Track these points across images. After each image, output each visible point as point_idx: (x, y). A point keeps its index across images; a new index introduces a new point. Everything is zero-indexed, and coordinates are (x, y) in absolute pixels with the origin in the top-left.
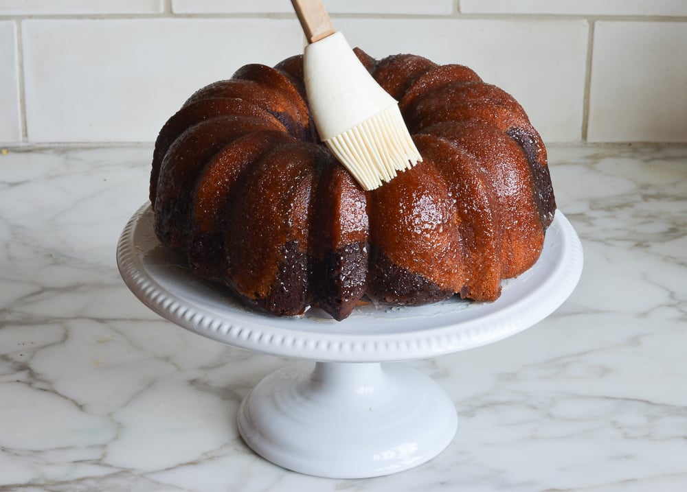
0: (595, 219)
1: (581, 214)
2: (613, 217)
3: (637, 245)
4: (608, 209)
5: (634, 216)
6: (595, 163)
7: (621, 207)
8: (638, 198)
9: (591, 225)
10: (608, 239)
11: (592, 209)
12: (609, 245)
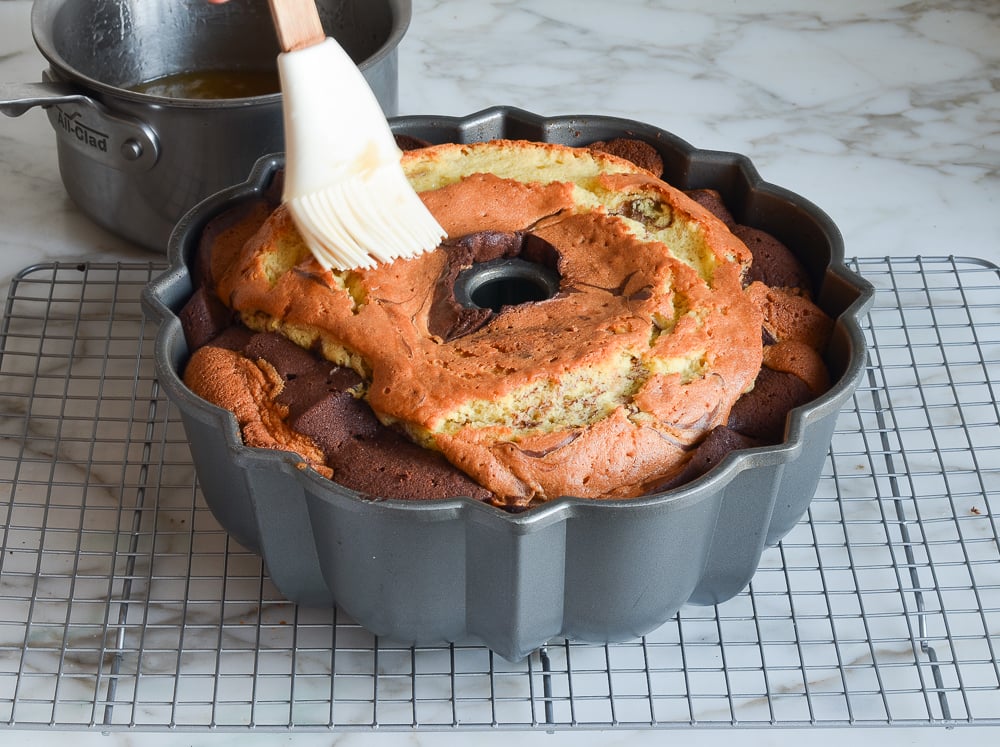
0: (919, 124)
1: (898, 116)
2: (948, 120)
3: (988, 174)
4: (940, 106)
5: (981, 120)
6: (913, 19)
7: (958, 102)
8: (985, 85)
9: (915, 136)
10: (943, 162)
11: (915, 105)
12: (944, 173)
